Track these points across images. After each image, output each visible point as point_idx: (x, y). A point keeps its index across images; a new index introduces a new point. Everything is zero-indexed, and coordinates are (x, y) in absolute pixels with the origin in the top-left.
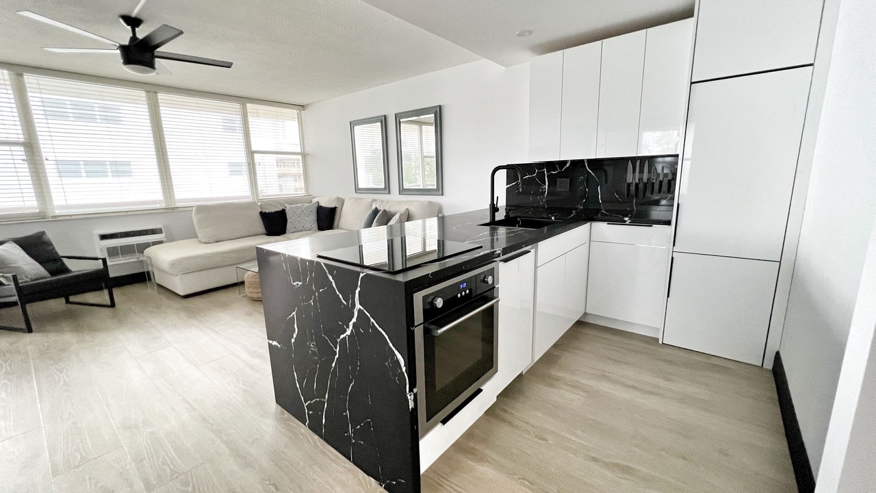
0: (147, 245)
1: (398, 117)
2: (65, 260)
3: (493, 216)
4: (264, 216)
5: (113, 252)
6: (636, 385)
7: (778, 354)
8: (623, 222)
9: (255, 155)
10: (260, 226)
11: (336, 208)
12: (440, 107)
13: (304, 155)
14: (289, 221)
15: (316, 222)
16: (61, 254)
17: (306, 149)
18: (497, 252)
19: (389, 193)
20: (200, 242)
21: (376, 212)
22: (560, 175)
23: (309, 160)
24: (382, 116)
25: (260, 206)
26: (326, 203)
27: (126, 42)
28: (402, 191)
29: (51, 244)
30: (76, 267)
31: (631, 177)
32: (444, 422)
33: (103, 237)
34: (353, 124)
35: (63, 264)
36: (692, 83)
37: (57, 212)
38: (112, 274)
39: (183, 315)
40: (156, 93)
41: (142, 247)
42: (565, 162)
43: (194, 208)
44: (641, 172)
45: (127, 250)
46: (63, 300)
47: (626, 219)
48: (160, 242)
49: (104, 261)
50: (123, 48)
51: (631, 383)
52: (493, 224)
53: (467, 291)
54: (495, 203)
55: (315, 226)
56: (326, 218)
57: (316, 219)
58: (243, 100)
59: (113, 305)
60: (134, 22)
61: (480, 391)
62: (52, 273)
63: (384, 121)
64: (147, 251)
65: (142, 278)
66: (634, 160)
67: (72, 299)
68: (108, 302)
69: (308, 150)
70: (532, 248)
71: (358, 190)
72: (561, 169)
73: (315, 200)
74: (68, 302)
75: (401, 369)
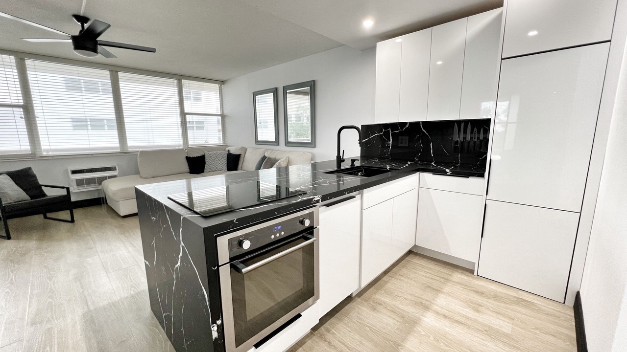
0: (105, 178)
1: (285, 89)
2: (43, 188)
3: (339, 165)
4: (188, 159)
5: (80, 183)
6: (447, 313)
7: (578, 293)
8: (444, 173)
9: (187, 116)
10: (185, 167)
11: (240, 155)
12: (314, 81)
13: (223, 116)
14: (207, 163)
15: (226, 165)
16: (41, 183)
17: (224, 112)
18: (316, 199)
19: (278, 145)
20: (141, 177)
21: (264, 158)
22: (401, 134)
23: (227, 120)
24: (274, 88)
25: (187, 153)
26: (234, 150)
27: (77, 33)
28: (288, 144)
29: (35, 176)
30: (50, 193)
31: (458, 137)
32: (257, 346)
33: (74, 172)
34: (255, 94)
35: (42, 191)
36: (502, 59)
37: (45, 154)
38: (73, 199)
39: (116, 231)
40: (117, 72)
41: (101, 180)
42: (405, 124)
43: (139, 153)
44: (465, 132)
45: (90, 181)
46: (42, 216)
47: (448, 170)
48: (115, 176)
49: (68, 189)
50: (74, 38)
51: (444, 312)
53: (283, 233)
54: (341, 155)
55: (225, 167)
56: (233, 162)
57: (226, 162)
58: (180, 77)
59: (73, 221)
60: (82, 19)
61: (299, 316)
62: (32, 198)
63: (275, 91)
64: (105, 183)
65: (98, 202)
66: (459, 122)
67: (49, 215)
68: (70, 219)
69: (226, 112)
70: (359, 194)
71: (257, 142)
72: (402, 129)
73: (228, 149)
74: (45, 217)
75: (206, 303)
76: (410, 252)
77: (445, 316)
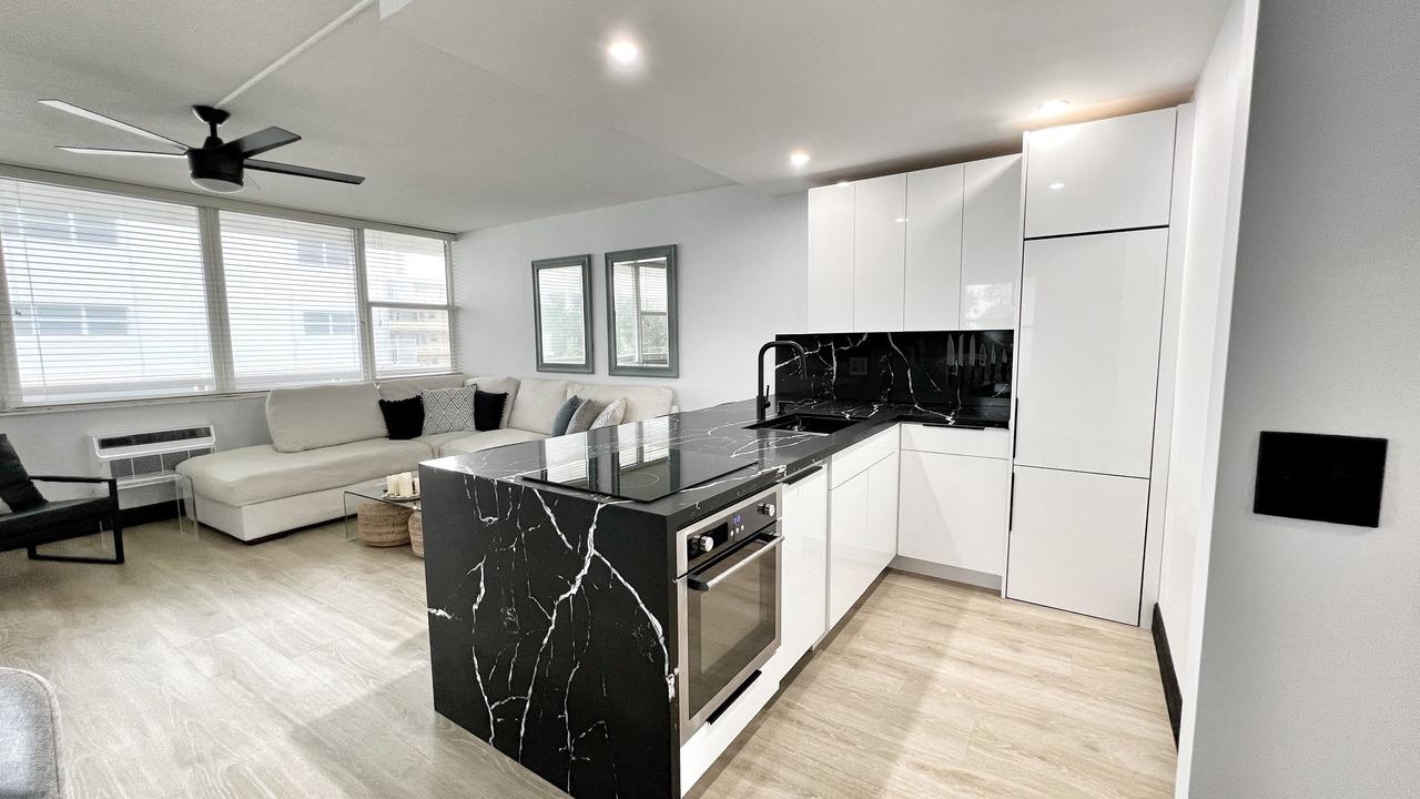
0: (183, 456)
1: (611, 259)
2: (38, 484)
3: (761, 413)
4: (387, 408)
5: (121, 468)
6: (974, 659)
7: (1156, 606)
8: (943, 423)
9: (374, 309)
10: (378, 424)
11: (506, 394)
12: (675, 246)
13: (453, 310)
14: (428, 414)
15: (472, 416)
16: (30, 472)
17: (457, 301)
18: (780, 471)
19: (593, 373)
20: (277, 450)
21: (574, 403)
22: (852, 352)
23: (462, 318)
24: (584, 256)
25: (380, 390)
26: (489, 385)
27: (200, 145)
28: (614, 370)
29: (17, 458)
30: (54, 494)
31: (954, 360)
32: (711, 719)
33: (107, 443)
34: (537, 266)
35: (35, 491)
36: (1025, 239)
37: (27, 400)
38: (123, 505)
39: (251, 574)
40: (216, 210)
41: (173, 461)
42: (861, 335)
43: (269, 395)
44: (966, 350)
45: (145, 466)
46: (24, 552)
47: (949, 418)
48: (206, 451)
49: (112, 484)
50: (194, 154)
51: (967, 656)
52: (762, 425)
53: (743, 527)
54: (765, 394)
55: (471, 423)
56: (490, 411)
57: (472, 411)
58: (359, 224)
59: (120, 559)
61: (757, 673)
62: (15, 508)
63: (586, 263)
64: (180, 467)
65: (168, 512)
66: (956, 334)
67: (41, 550)
68: (113, 555)
69: (459, 301)
70: (824, 463)
71: (542, 366)
72: (855, 343)
73: (470, 381)
74: (33, 556)
75: (657, 639)
76: (887, 571)
77: (971, 663)
